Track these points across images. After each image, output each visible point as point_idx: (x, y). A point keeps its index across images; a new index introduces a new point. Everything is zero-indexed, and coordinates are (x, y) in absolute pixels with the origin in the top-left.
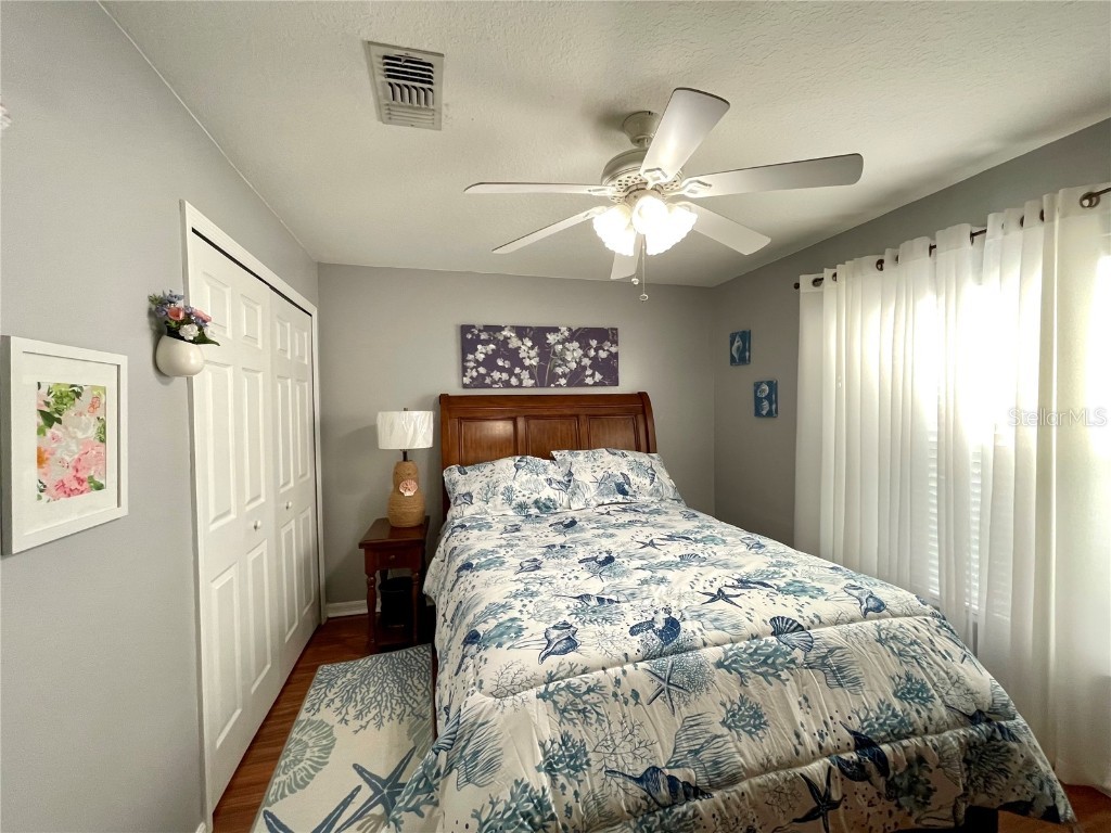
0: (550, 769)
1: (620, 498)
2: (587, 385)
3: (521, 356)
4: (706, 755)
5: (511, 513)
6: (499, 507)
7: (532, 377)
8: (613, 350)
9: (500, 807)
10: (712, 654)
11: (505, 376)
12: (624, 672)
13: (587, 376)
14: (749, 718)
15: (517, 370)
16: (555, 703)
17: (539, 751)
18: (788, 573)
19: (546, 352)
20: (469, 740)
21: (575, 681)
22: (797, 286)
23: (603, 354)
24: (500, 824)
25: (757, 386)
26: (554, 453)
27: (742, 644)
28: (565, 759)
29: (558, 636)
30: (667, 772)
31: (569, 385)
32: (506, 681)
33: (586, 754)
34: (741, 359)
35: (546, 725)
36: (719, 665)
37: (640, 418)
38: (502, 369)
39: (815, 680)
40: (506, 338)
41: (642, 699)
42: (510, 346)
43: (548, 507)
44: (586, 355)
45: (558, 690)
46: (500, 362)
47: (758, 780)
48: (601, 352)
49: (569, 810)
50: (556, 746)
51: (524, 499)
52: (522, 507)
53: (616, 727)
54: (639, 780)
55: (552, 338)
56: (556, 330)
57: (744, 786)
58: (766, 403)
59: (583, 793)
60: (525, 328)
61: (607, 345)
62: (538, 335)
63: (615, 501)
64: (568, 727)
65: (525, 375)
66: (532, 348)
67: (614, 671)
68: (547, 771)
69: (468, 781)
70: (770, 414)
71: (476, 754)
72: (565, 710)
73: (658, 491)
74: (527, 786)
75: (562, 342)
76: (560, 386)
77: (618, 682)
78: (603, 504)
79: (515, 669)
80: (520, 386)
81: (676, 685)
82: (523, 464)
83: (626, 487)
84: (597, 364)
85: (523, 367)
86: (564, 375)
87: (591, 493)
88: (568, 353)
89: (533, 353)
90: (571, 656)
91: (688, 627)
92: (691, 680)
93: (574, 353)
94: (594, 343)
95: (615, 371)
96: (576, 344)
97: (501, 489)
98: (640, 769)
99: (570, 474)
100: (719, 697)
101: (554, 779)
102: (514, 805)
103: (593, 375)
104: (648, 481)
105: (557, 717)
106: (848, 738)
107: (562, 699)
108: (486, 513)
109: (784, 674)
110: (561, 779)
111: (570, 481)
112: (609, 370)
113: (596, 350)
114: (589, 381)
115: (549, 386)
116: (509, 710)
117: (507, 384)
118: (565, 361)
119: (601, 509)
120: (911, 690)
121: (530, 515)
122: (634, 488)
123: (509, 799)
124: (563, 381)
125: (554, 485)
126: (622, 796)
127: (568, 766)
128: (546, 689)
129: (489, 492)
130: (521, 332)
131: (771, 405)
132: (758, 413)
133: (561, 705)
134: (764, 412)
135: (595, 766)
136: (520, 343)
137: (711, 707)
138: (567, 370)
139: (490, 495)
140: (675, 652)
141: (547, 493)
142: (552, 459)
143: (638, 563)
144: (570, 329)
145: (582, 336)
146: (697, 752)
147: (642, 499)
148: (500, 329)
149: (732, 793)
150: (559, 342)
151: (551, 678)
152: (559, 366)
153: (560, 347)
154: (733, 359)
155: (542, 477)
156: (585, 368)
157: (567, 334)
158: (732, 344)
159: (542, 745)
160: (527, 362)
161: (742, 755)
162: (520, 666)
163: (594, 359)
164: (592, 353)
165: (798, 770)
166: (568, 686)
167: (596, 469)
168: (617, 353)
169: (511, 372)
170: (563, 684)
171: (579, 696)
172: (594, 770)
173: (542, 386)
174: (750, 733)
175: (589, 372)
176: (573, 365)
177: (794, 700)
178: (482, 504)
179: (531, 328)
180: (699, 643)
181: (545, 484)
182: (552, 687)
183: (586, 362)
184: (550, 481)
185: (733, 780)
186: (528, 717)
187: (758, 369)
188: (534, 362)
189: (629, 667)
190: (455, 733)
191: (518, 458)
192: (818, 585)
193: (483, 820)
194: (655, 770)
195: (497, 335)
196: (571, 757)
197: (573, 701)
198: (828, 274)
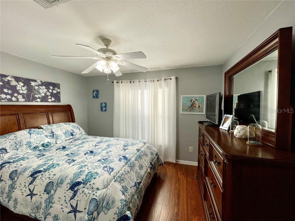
0: (123, 194)
1: (71, 137)
2: (49, 102)
3: (18, 89)
4: (140, 176)
5: (30, 151)
6: (24, 150)
7: (23, 97)
8: (59, 90)
9: (120, 207)
10: (133, 159)
11: (9, 97)
12: (125, 169)
13: (49, 99)
14: (141, 167)
15: (16, 95)
16: (118, 181)
17: (120, 192)
18: (129, 142)
19: (30, 89)
20: (103, 203)
21: (118, 175)
22: (113, 82)
23: (55, 92)
24: (122, 210)
25: (102, 104)
26: (42, 126)
27: (136, 155)
28: (125, 190)
29: (107, 169)
30: (137, 182)
31: (41, 101)
32: (106, 183)
33: (127, 187)
34: (97, 97)
35: (118, 186)
36: (135, 160)
37: (69, 112)
38: (7, 94)
39: (144, 156)
40: (9, 81)
41: (129, 172)
42: (11, 84)
43: (47, 145)
44: (49, 92)
45: (117, 178)
46: (6, 90)
47: (145, 176)
48: (54, 91)
49: (129, 199)
50: (122, 189)
51: (37, 144)
52: (35, 148)
53: (128, 179)
54: (134, 186)
55: (33, 84)
56: (35, 81)
57: (144, 178)
58: (104, 108)
59: (129, 194)
60: (20, 78)
61: (56, 89)
62: (27, 82)
63: (70, 138)
64: (122, 184)
65: (20, 97)
66: (24, 86)
67: (123, 169)
68: (123, 195)
69: (109, 210)
70: (105, 110)
71: (108, 203)
72: (120, 181)
73: (81, 133)
74: (123, 199)
75: (39, 86)
76: (38, 101)
77: (125, 171)
78: (67, 140)
79: (106, 180)
80: (18, 100)
81: (132, 167)
82: (32, 132)
83: (73, 133)
84: (52, 95)
85: (19, 94)
86: (39, 98)
87: (63, 137)
88: (40, 90)
89: (24, 88)
90: (114, 171)
91: (127, 156)
92: (133, 164)
93: (43, 90)
94: (51, 88)
95: (59, 97)
96: (44, 87)
97: (25, 142)
98: (134, 184)
99: (52, 132)
100: (137, 166)
101: (125, 195)
102: (123, 204)
103: (51, 98)
104: (79, 131)
105: (119, 184)
106: (150, 163)
107: (118, 180)
108: (17, 154)
109: (142, 158)
110: (126, 194)
111: (53, 135)
112: (57, 97)
113: (52, 90)
114: (50, 100)
115: (32, 101)
116: (111, 188)
117: (10, 100)
118: (39, 93)
119: (67, 141)
120: (152, 154)
121: (41, 150)
122: (75, 133)
123: (121, 204)
124: (39, 100)
125: (48, 137)
126: (133, 190)
127: (125, 191)
128: (115, 180)
129: (17, 146)
130: (17, 79)
131: (105, 108)
132: (102, 110)
133: (119, 181)
134: (104, 110)
135: (129, 188)
136: (17, 84)
137: (137, 168)
138: (40, 96)
139: (18, 147)
140: (129, 161)
141: (46, 140)
142: (42, 128)
143: (100, 150)
144: (41, 82)
145: (47, 85)
146: (138, 176)
147: (78, 136)
148: (6, 76)
149: (143, 180)
150: (36, 86)
151: (114, 177)
152: (37, 94)
153: (37, 87)
154: (94, 97)
155: (43, 135)
156: (48, 96)
157: (40, 83)
158: (93, 93)
159: (120, 190)
160: (21, 92)
161: (142, 173)
162: (107, 179)
163: (52, 93)
164: (51, 91)
165: (148, 171)
166: (118, 176)
167: (62, 129)
168: (60, 92)
169: (12, 95)
170: (117, 177)
171: (121, 177)
172: (129, 189)
173: (29, 101)
174: (142, 169)
175: (50, 97)
176: (43, 95)
177: (144, 161)
178: (14, 151)
179: (23, 78)
180: (131, 158)
181: (45, 137)
182: (115, 178)
183: (48, 94)
184: (46, 136)
185: (143, 177)
186: (115, 187)
187: (102, 99)
188: (25, 92)
189: (125, 167)
190: (98, 204)
191: (28, 130)
192: (136, 142)
193: (117, 213)
194: (136, 183)
195: (4, 78)
196: (125, 189)
197: (120, 179)
198: (120, 81)
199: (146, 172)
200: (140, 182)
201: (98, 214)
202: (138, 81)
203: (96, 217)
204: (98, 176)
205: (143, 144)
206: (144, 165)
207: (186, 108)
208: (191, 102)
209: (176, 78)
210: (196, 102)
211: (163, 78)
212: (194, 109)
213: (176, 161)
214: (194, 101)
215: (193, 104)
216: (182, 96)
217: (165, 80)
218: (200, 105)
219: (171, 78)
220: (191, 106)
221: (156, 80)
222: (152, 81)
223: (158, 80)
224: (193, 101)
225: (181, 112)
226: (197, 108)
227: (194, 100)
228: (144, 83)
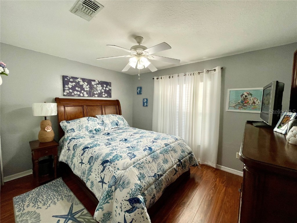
0: (140, 179)
1: (116, 126)
2: (103, 97)
3: (84, 87)
4: (162, 169)
5: (87, 133)
6: (84, 132)
7: (87, 94)
8: (110, 88)
9: (133, 190)
10: (158, 152)
11: (78, 93)
12: (147, 158)
13: (103, 95)
14: (166, 161)
15: (83, 92)
16: (137, 167)
17: (137, 177)
18: (161, 136)
19: (91, 87)
20: (120, 181)
21: (139, 162)
22: (153, 79)
23: (107, 89)
24: (134, 193)
25: (144, 99)
26: (97, 116)
27: (162, 149)
28: (142, 177)
29: (131, 155)
30: (157, 174)
31: (98, 97)
32: (125, 166)
33: (144, 175)
34: (140, 93)
35: (136, 172)
36: (160, 153)
37: (117, 106)
38: (77, 91)
39: (172, 152)
40: (79, 81)
41: (151, 162)
42: (80, 84)
43: (98, 130)
44: (103, 89)
45: (136, 165)
46: (77, 89)
47: (169, 171)
48: (107, 88)
49: (145, 186)
50: (139, 175)
51: (92, 129)
52: (91, 131)
53: (148, 168)
54: (153, 176)
55: (93, 83)
56: (94, 81)
57: (167, 172)
58: (146, 103)
59: (146, 182)
60: (85, 79)
61: (108, 87)
62: (89, 82)
63: (115, 127)
64: (140, 171)
65: (85, 93)
66: (87, 85)
67: (145, 158)
68: (139, 180)
69: (124, 188)
70: (146, 106)
71: (123, 183)
72: (139, 168)
73: (125, 124)
74: (137, 184)
75: (97, 84)
76: (95, 97)
77: (146, 160)
78: (113, 128)
79: (126, 163)
80: (83, 96)
81: (155, 158)
82: (90, 119)
83: (118, 123)
84: (106, 92)
85: (84, 91)
86: (97, 94)
87: (110, 126)
88: (98, 88)
89: (87, 87)
90: (136, 158)
91: (153, 148)
92: (157, 157)
93: (99, 88)
94: (105, 86)
95: (111, 94)
96: (100, 86)
97: (84, 126)
98: (153, 174)
99: (103, 121)
100: (161, 159)
101: (141, 181)
102: (136, 188)
103: (105, 95)
104: (123, 122)
105: (138, 170)
106: (178, 160)
107: (138, 166)
108: (80, 134)
109: (169, 153)
110: (142, 181)
111: (103, 123)
112: (109, 93)
113: (106, 88)
114: (104, 96)
115: (92, 97)
116: (128, 171)
117: (79, 96)
118: (97, 90)
119: (113, 130)
120: (183, 151)
121: (94, 133)
122: (120, 124)
123: (135, 187)
124: (96, 96)
125: (100, 124)
126: (152, 180)
127: (142, 178)
128: (134, 165)
129: (80, 128)
130: (84, 80)
131: (147, 103)
132: (144, 105)
133: (138, 167)
134: (145, 105)
135: (147, 176)
136: (83, 84)
137: (160, 161)
138: (98, 93)
139: (80, 129)
140: (153, 153)
141: (98, 127)
142: (97, 117)
143: (133, 139)
144: (98, 81)
145: (102, 83)
146: (160, 169)
147: (121, 126)
148: (77, 78)
149: (166, 174)
150: (95, 84)
151: (134, 163)
152: (95, 91)
153: (96, 86)
154: (138, 93)
155: (96, 123)
156: (102, 92)
157: (97, 82)
158: (138, 89)
159: (137, 176)
160: (86, 89)
161: (166, 167)
162: (127, 162)
163: (105, 90)
164: (104, 88)
165: (173, 167)
166: (138, 163)
167: (110, 119)
168: (111, 89)
169: (80, 92)
170: (137, 163)
171: (140, 165)
172: (147, 177)
173: (90, 96)
174: (166, 163)
175: (104, 93)
176: (99, 91)
177: (171, 156)
178: (78, 131)
179: (87, 79)
180: (156, 150)
181: (97, 124)
182: (135, 164)
183: (103, 91)
184: (98, 123)
185: (166, 171)
186: (133, 171)
187: (144, 95)
188: (88, 89)
189: (147, 157)
190: (116, 181)
191: (87, 117)
192: (167, 137)
193: (130, 193)
194: (156, 174)
195: (76, 80)
196: (142, 176)
197: (140, 166)
198: (160, 77)
199: (171, 167)
200: (161, 175)
201: (116, 189)
202: (177, 75)
203: (113, 191)
204: (121, 159)
205: (174, 140)
206: (169, 160)
208: (242, 97)
209: (222, 68)
210: (249, 97)
211: (205, 70)
212: (246, 106)
213: (217, 166)
214: (246, 96)
215: (244, 99)
216: (229, 90)
217: (208, 72)
218: (255, 101)
219: (215, 69)
220: (242, 102)
221: (196, 72)
222: (192, 75)
223: (199, 73)
224: (244, 96)
225: (227, 109)
226: (250, 104)
227: (246, 94)
228: (184, 77)
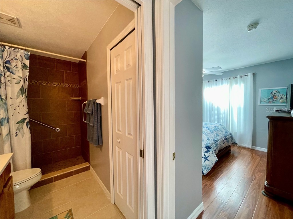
4: (216, 138)
27: (214, 128)
53: (210, 136)
81: (212, 132)
98: (213, 139)
106: (224, 136)
109: (218, 131)
110: (209, 140)
120: (226, 132)
126: (213, 142)
137: (215, 134)
149: (219, 141)
180: (211, 128)
193: (206, 144)
199: (221, 139)
202: (215, 80)
206: (219, 135)
207: (266, 100)
208: (271, 94)
209: (254, 74)
211: (239, 75)
212: (275, 100)
213: (252, 147)
214: (275, 93)
215: (274, 96)
216: (260, 89)
217: (241, 77)
218: (283, 97)
219: (248, 75)
220: (272, 98)
221: (232, 78)
222: (228, 79)
223: (234, 78)
224: (273, 93)
225: (259, 103)
226: (279, 99)
227: (274, 92)
228: (221, 81)
